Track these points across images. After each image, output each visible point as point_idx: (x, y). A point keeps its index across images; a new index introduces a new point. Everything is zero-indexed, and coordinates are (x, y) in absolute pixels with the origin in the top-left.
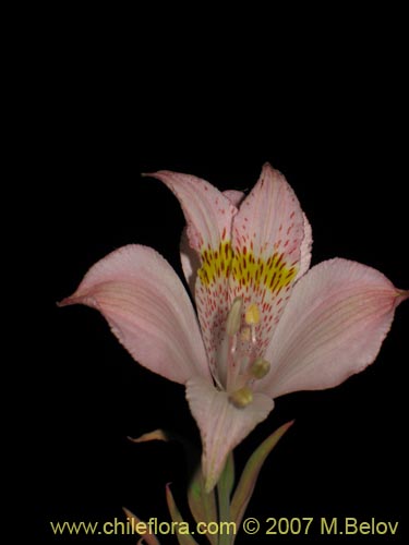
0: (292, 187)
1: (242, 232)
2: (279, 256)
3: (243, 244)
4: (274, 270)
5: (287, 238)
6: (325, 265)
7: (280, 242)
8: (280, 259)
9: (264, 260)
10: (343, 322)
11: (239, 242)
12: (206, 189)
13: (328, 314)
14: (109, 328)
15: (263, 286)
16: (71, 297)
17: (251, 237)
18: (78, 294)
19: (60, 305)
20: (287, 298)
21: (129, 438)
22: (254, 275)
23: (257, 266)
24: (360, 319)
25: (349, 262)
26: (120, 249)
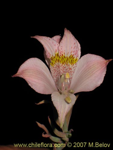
0: (74, 35)
1: (61, 50)
2: (72, 55)
3: (62, 53)
4: (71, 59)
5: (74, 50)
6: (85, 56)
7: (72, 51)
8: (73, 56)
9: (68, 56)
10: (92, 72)
11: (61, 53)
12: (49, 39)
13: (88, 70)
14: (28, 84)
15: (69, 64)
16: (16, 75)
17: (64, 51)
18: (18, 73)
19: (13, 77)
20: (76, 66)
21: (36, 103)
22: (66, 61)
23: (66, 59)
24: (97, 71)
25: (92, 55)
26: (28, 60)
